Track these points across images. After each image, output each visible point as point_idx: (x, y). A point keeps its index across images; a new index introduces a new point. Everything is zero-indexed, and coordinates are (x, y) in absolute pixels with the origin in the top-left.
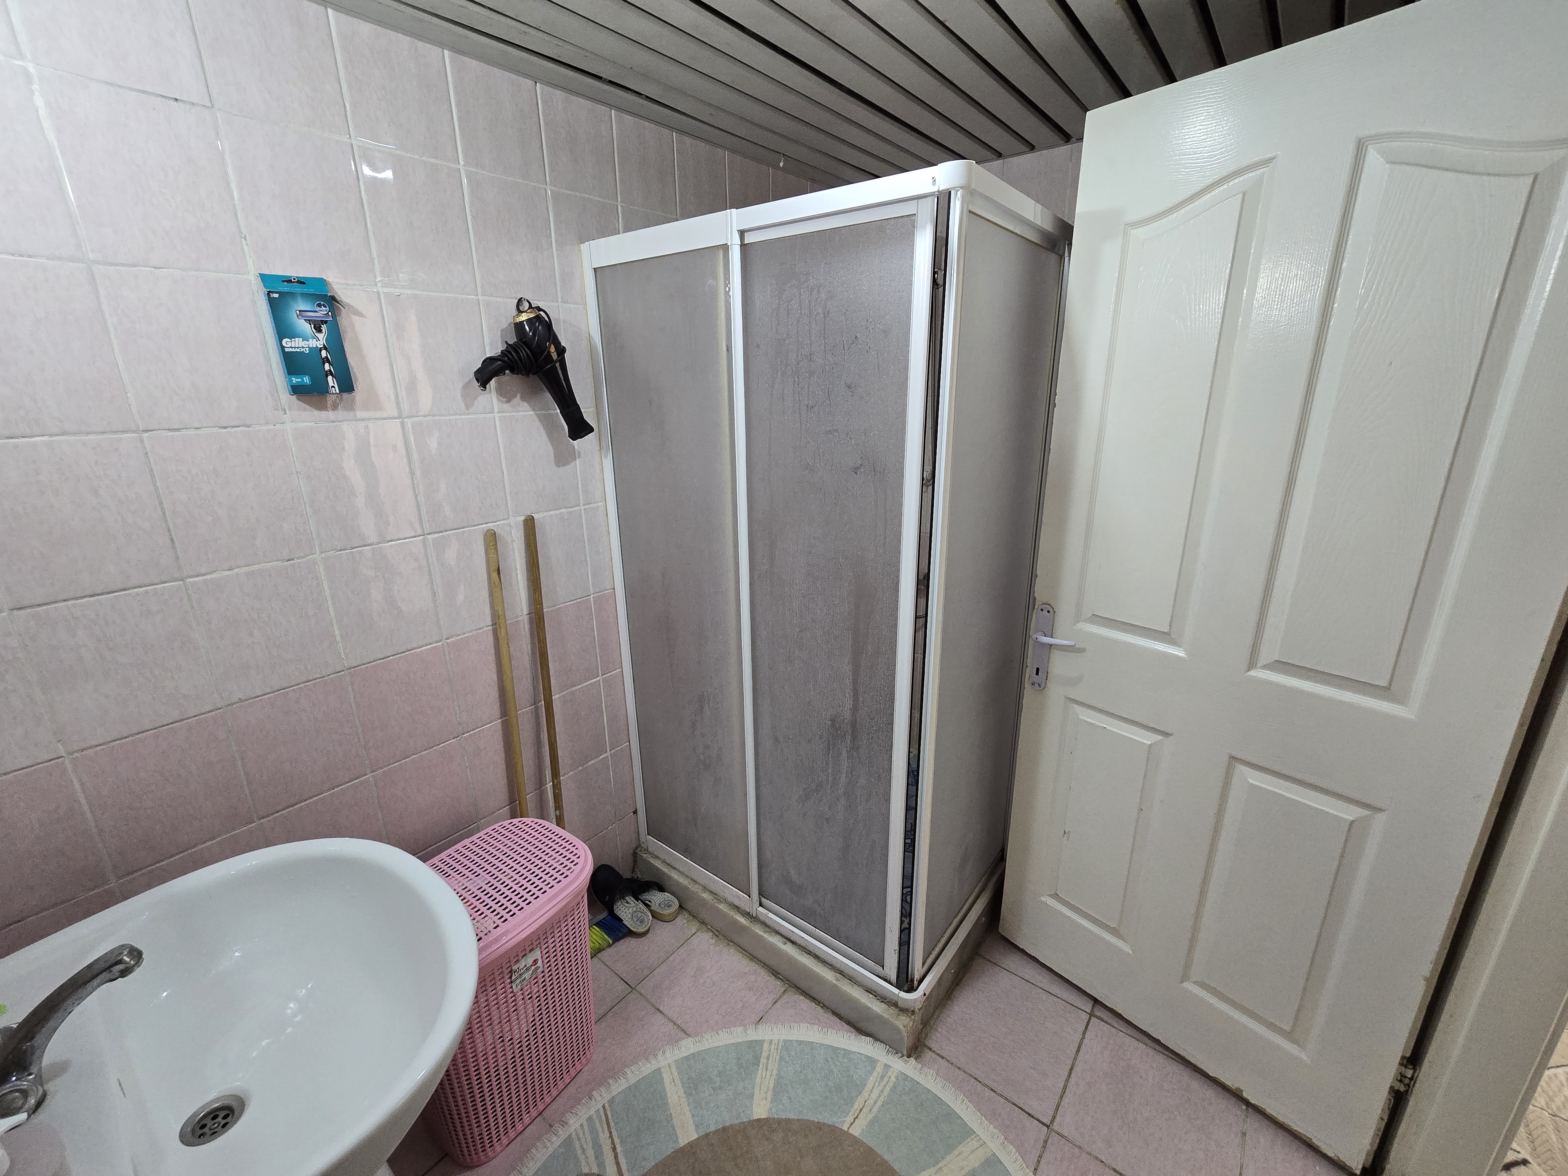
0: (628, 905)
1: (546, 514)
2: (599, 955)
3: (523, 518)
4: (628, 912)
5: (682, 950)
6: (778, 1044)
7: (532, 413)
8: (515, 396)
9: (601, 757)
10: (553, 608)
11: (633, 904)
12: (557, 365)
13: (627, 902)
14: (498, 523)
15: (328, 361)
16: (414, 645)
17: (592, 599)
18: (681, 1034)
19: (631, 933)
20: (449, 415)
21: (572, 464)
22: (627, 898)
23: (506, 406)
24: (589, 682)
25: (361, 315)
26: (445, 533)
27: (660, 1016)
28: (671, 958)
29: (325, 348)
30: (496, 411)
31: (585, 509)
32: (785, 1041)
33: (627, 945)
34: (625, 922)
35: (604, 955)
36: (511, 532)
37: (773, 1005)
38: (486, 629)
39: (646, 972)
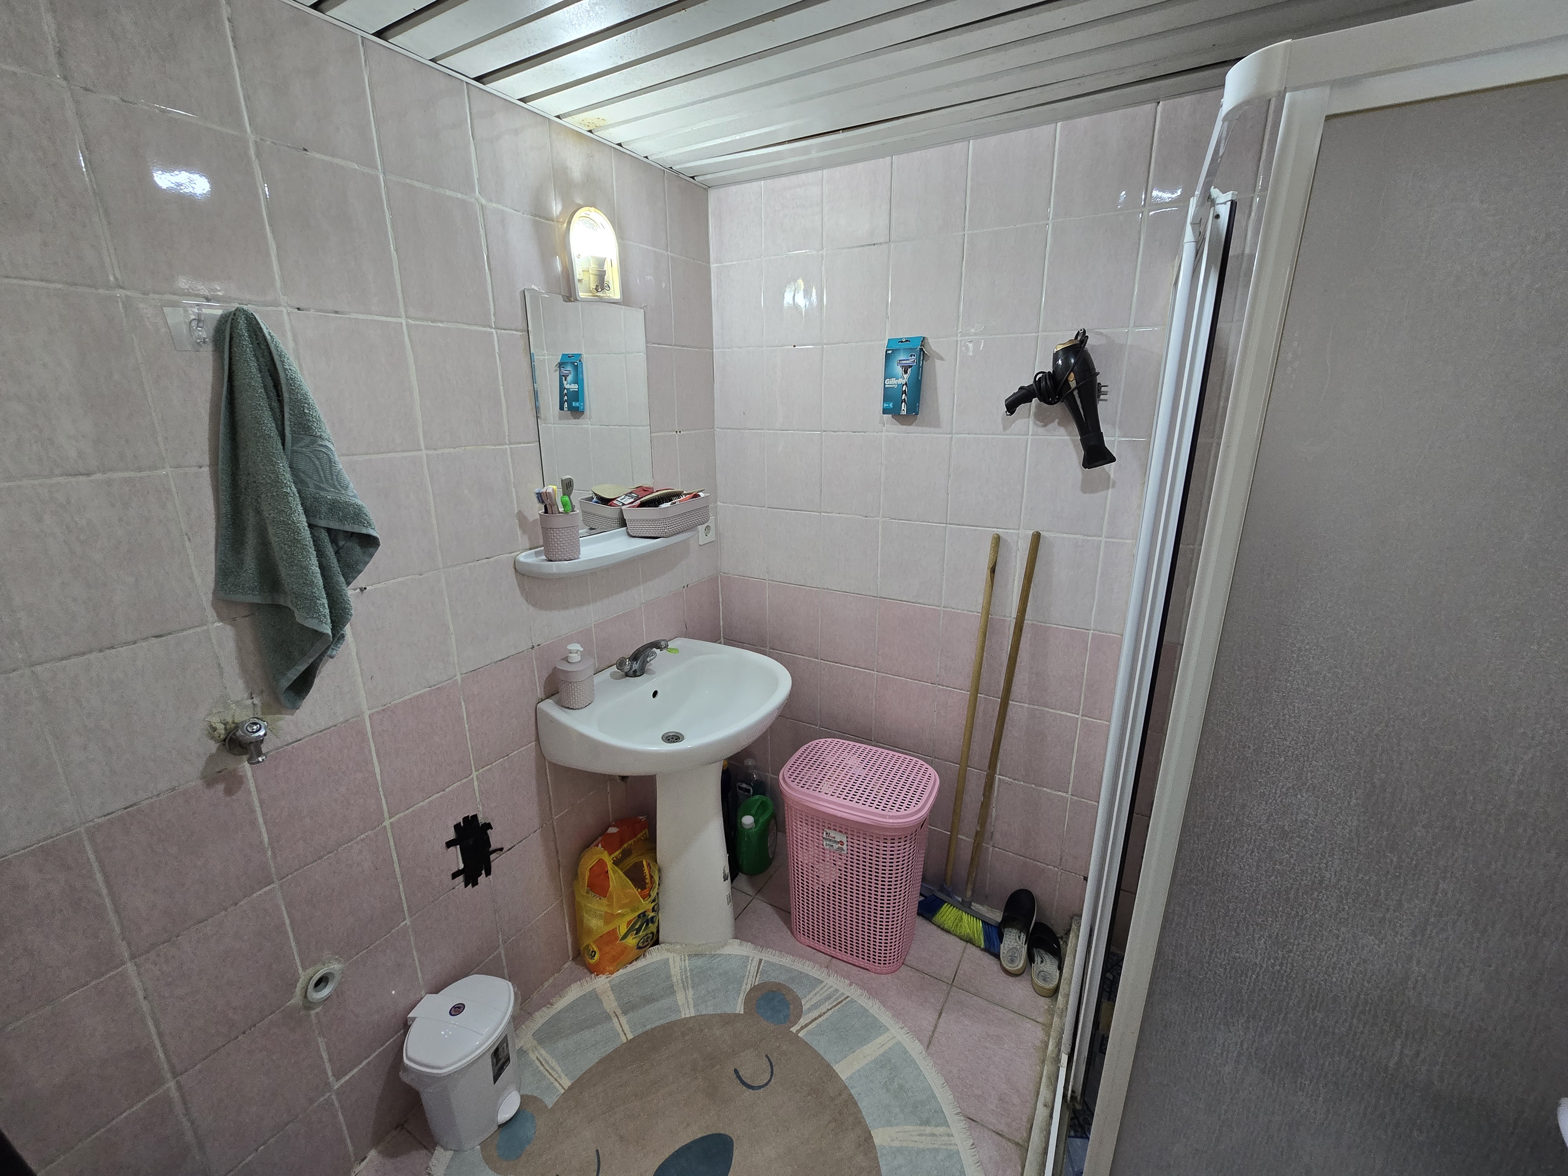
0: (1018, 939)
1: (1057, 535)
2: (969, 945)
3: (1032, 532)
4: (1012, 943)
5: (1011, 1015)
6: (950, 1144)
7: (1067, 438)
8: (1053, 421)
9: (1060, 793)
10: (1043, 624)
11: (1020, 943)
12: (1076, 393)
13: (1019, 937)
14: (1007, 530)
15: (905, 393)
16: (921, 601)
17: (1090, 635)
18: (926, 1041)
19: (997, 956)
20: (988, 434)
21: (1102, 493)
22: (1022, 934)
23: (1041, 430)
24: (1064, 713)
25: (942, 359)
26: (962, 527)
27: (936, 1016)
28: (997, 1008)
29: (906, 384)
30: (1030, 433)
31: (1106, 542)
32: (958, 1152)
33: (987, 960)
34: (1002, 946)
35: (971, 949)
36: (1017, 542)
37: (994, 1132)
38: (975, 614)
39: (972, 990)
